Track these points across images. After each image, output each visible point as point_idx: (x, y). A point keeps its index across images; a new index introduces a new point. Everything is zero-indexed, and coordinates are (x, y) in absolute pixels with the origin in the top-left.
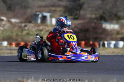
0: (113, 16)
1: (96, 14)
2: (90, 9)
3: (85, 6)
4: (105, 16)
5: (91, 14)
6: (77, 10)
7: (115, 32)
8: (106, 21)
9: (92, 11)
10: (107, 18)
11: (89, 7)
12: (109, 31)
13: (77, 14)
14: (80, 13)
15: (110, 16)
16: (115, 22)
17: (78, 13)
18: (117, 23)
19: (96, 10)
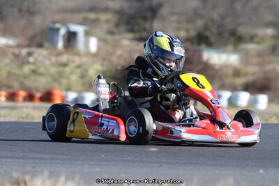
0: (226, 35)
1: (187, 30)
2: (174, 18)
3: (164, 11)
4: (208, 33)
5: (178, 29)
6: (145, 19)
7: (230, 72)
8: (210, 45)
9: (179, 22)
10: (212, 39)
11: (172, 14)
12: (217, 67)
13: (145, 30)
14: (151, 26)
15: (220, 34)
16: (230, 47)
17: (148, 26)
18: (235, 50)
19: (190, 21)
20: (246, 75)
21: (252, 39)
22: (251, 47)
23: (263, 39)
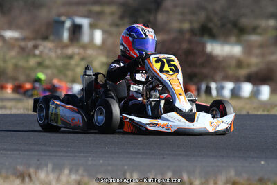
0: (229, 26)
1: (191, 22)
2: (178, 10)
4: (211, 25)
5: (182, 21)
6: (149, 11)
7: (234, 63)
8: (213, 37)
9: (182, 14)
10: (215, 31)
11: (175, 6)
12: (220, 59)
13: (149, 22)
14: (155, 18)
15: (223, 25)
16: (233, 39)
17: (151, 18)
18: (238, 42)
19: (193, 13)
20: (249, 65)
21: (254, 30)
22: (254, 38)
23: (265, 30)
